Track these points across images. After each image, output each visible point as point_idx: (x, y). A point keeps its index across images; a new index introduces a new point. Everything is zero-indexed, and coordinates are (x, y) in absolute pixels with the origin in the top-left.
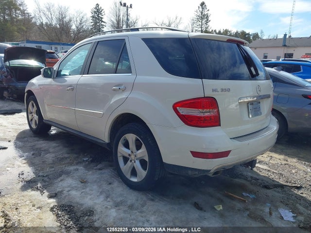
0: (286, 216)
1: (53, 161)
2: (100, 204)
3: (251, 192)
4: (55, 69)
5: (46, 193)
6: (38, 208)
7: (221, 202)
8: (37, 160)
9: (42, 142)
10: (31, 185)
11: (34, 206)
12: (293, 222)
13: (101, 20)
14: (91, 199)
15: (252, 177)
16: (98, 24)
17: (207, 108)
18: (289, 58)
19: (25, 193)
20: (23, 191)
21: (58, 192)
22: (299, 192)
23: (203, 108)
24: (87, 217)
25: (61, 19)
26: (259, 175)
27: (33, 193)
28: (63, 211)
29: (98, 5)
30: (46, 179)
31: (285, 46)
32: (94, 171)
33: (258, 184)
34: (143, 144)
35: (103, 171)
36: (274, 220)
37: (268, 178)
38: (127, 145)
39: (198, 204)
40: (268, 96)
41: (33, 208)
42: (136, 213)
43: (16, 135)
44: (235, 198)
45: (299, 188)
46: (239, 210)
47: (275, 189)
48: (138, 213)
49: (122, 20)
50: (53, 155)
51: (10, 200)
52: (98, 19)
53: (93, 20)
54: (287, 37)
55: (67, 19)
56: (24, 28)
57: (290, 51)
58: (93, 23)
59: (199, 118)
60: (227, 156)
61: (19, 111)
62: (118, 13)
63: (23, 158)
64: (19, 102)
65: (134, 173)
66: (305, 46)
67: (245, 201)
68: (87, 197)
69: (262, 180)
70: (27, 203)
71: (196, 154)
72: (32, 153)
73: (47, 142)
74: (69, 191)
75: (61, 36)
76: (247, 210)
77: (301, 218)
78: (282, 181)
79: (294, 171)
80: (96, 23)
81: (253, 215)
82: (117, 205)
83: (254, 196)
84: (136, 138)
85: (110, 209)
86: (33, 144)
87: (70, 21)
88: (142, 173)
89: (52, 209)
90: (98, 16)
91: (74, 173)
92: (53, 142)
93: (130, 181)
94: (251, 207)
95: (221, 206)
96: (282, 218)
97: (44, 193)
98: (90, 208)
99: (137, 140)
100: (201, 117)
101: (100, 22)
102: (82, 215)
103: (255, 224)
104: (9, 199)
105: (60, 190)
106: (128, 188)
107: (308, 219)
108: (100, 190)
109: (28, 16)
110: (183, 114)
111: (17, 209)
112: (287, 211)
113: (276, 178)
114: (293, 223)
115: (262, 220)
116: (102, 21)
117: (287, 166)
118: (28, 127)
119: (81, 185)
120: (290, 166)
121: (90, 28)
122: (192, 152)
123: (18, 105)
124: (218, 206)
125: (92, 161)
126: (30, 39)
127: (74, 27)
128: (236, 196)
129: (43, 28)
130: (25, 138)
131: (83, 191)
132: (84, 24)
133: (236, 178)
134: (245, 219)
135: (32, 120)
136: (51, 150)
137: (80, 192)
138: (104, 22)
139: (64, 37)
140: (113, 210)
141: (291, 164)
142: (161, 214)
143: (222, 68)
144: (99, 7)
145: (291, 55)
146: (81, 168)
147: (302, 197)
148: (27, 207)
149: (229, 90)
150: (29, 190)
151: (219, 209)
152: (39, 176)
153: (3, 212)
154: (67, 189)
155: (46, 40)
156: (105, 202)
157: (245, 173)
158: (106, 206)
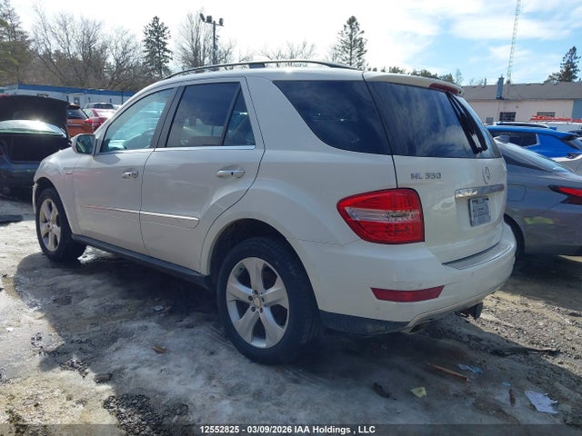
0: (540, 404)
1: (96, 312)
2: (199, 392)
3: (471, 363)
4: (97, 138)
5: (92, 375)
6: (78, 402)
7: (421, 381)
8: (64, 312)
9: (69, 277)
10: (59, 358)
11: (69, 398)
12: (553, 415)
13: (162, 46)
14: (179, 383)
15: (469, 336)
16: (157, 55)
17: (401, 208)
18: (509, 120)
19: (50, 374)
20: (45, 371)
21: (115, 371)
22: (556, 361)
23: (394, 208)
24: (177, 417)
25: (86, 45)
26: (481, 331)
27: (65, 373)
28: (128, 407)
29: (156, 19)
30: (85, 346)
31: (501, 98)
32: (179, 329)
33: (483, 348)
34: (279, 276)
35: (196, 330)
36: (519, 411)
37: (498, 336)
38: (245, 279)
39: (381, 387)
40: (501, 188)
41: (70, 403)
42: (268, 406)
43: (17, 264)
44: (445, 372)
45: (554, 354)
46: (456, 396)
47: (514, 356)
48: (273, 407)
49: (202, 47)
50: (95, 301)
51: (22, 389)
52: (158, 46)
53: (148, 47)
54: (505, 82)
55: (97, 45)
56: (15, 62)
57: (510, 108)
58: (148, 53)
59: (387, 227)
60: (437, 296)
61: (17, 219)
62: (195, 36)
63: (36, 308)
64: (16, 201)
65: (259, 330)
66: (536, 100)
67: (465, 379)
68: (172, 380)
69: (489, 341)
70: (56, 393)
71: (381, 294)
72: (53, 297)
73: (79, 276)
74: (135, 368)
75: (87, 76)
76: (471, 394)
77: (567, 407)
78: (523, 342)
79: (541, 324)
80: (153, 54)
81: (482, 405)
82: (231, 392)
83: (478, 370)
84: (265, 264)
85: (219, 401)
86: (51, 281)
87: (104, 47)
88: (276, 332)
89: (106, 404)
90: (157, 39)
91: (139, 335)
92: (92, 277)
93: (252, 346)
94: (478, 390)
95: (423, 388)
96: (533, 408)
97: (86, 374)
98: (180, 399)
99: (266, 269)
100: (390, 225)
101: (162, 51)
102: (166, 414)
103: (487, 420)
104: (19, 387)
105: (119, 366)
106: (248, 360)
107: (578, 408)
108: (196, 366)
109: (22, 37)
110: (357, 219)
111: (37, 405)
112: (540, 396)
113: (512, 336)
114: (555, 416)
115: (500, 411)
116: (165, 50)
117: (528, 314)
118: (37, 249)
119: (156, 357)
120: (533, 315)
121: (141, 63)
122: (374, 290)
123: (14, 208)
124: (418, 389)
125: (171, 312)
126: (25, 82)
127: (111, 60)
128: (448, 371)
129: (51, 60)
130: (34, 269)
131: (162, 368)
132: (131, 53)
133: (441, 338)
134: (470, 411)
135: (47, 235)
136: (90, 292)
137: (159, 370)
138: (169, 51)
139: (91, 78)
140: (226, 402)
141: (535, 310)
142: (316, 407)
143: (417, 135)
144: (160, 23)
145: (510, 116)
146: (152, 324)
147: (563, 369)
148: (57, 400)
149: (439, 176)
150: (58, 369)
151: (420, 395)
152: (72, 342)
153: (11, 412)
154: (131, 366)
155: (58, 83)
156: (208, 387)
157: (457, 329)
158: (212, 394)
